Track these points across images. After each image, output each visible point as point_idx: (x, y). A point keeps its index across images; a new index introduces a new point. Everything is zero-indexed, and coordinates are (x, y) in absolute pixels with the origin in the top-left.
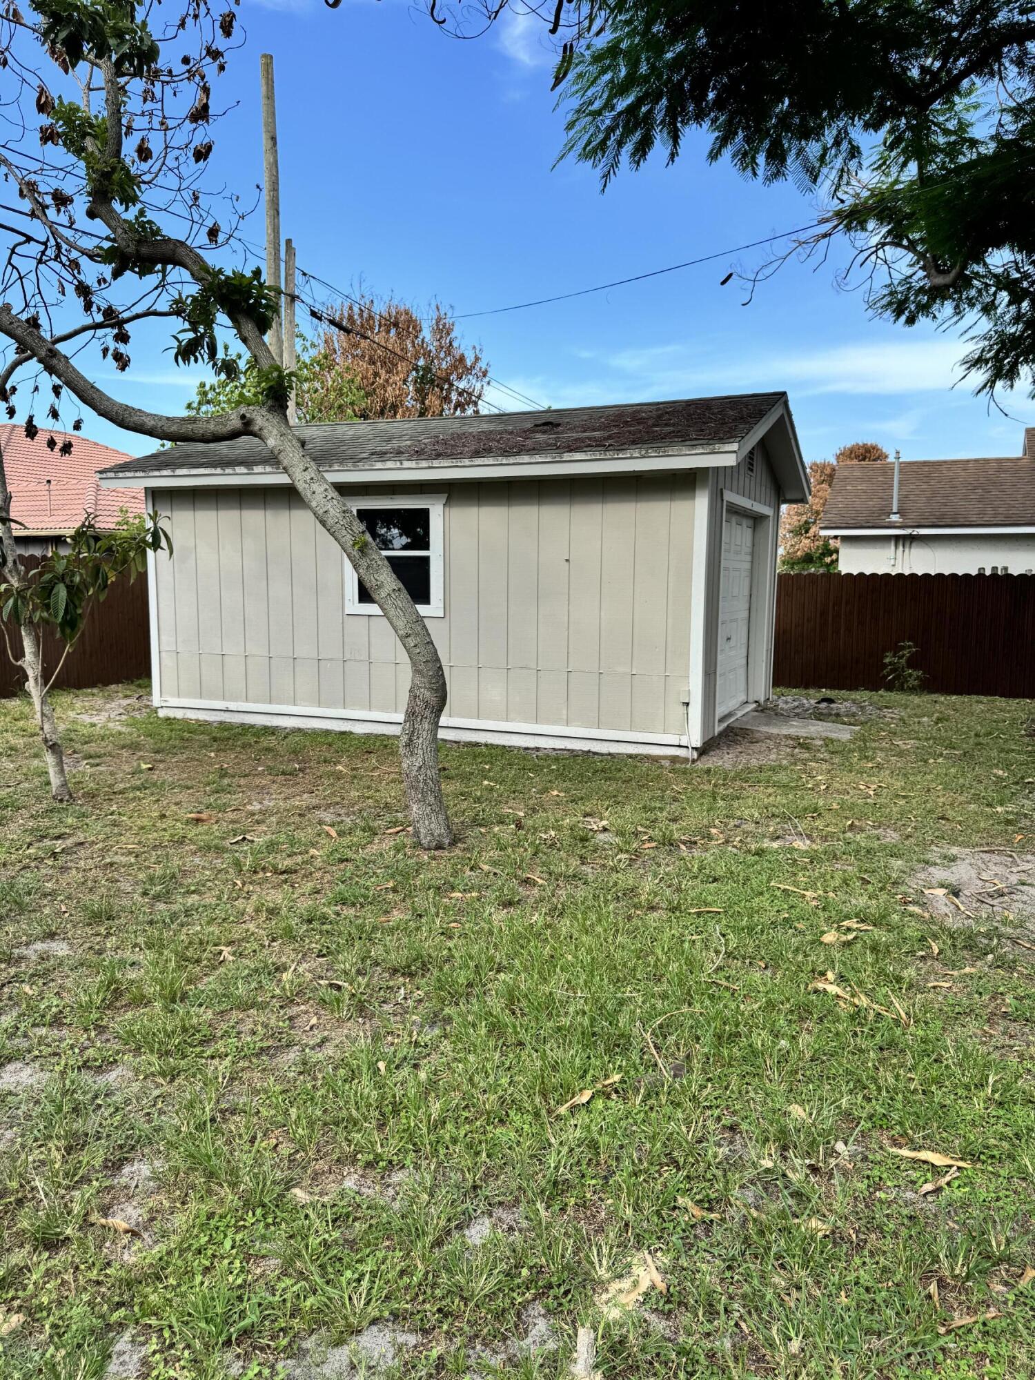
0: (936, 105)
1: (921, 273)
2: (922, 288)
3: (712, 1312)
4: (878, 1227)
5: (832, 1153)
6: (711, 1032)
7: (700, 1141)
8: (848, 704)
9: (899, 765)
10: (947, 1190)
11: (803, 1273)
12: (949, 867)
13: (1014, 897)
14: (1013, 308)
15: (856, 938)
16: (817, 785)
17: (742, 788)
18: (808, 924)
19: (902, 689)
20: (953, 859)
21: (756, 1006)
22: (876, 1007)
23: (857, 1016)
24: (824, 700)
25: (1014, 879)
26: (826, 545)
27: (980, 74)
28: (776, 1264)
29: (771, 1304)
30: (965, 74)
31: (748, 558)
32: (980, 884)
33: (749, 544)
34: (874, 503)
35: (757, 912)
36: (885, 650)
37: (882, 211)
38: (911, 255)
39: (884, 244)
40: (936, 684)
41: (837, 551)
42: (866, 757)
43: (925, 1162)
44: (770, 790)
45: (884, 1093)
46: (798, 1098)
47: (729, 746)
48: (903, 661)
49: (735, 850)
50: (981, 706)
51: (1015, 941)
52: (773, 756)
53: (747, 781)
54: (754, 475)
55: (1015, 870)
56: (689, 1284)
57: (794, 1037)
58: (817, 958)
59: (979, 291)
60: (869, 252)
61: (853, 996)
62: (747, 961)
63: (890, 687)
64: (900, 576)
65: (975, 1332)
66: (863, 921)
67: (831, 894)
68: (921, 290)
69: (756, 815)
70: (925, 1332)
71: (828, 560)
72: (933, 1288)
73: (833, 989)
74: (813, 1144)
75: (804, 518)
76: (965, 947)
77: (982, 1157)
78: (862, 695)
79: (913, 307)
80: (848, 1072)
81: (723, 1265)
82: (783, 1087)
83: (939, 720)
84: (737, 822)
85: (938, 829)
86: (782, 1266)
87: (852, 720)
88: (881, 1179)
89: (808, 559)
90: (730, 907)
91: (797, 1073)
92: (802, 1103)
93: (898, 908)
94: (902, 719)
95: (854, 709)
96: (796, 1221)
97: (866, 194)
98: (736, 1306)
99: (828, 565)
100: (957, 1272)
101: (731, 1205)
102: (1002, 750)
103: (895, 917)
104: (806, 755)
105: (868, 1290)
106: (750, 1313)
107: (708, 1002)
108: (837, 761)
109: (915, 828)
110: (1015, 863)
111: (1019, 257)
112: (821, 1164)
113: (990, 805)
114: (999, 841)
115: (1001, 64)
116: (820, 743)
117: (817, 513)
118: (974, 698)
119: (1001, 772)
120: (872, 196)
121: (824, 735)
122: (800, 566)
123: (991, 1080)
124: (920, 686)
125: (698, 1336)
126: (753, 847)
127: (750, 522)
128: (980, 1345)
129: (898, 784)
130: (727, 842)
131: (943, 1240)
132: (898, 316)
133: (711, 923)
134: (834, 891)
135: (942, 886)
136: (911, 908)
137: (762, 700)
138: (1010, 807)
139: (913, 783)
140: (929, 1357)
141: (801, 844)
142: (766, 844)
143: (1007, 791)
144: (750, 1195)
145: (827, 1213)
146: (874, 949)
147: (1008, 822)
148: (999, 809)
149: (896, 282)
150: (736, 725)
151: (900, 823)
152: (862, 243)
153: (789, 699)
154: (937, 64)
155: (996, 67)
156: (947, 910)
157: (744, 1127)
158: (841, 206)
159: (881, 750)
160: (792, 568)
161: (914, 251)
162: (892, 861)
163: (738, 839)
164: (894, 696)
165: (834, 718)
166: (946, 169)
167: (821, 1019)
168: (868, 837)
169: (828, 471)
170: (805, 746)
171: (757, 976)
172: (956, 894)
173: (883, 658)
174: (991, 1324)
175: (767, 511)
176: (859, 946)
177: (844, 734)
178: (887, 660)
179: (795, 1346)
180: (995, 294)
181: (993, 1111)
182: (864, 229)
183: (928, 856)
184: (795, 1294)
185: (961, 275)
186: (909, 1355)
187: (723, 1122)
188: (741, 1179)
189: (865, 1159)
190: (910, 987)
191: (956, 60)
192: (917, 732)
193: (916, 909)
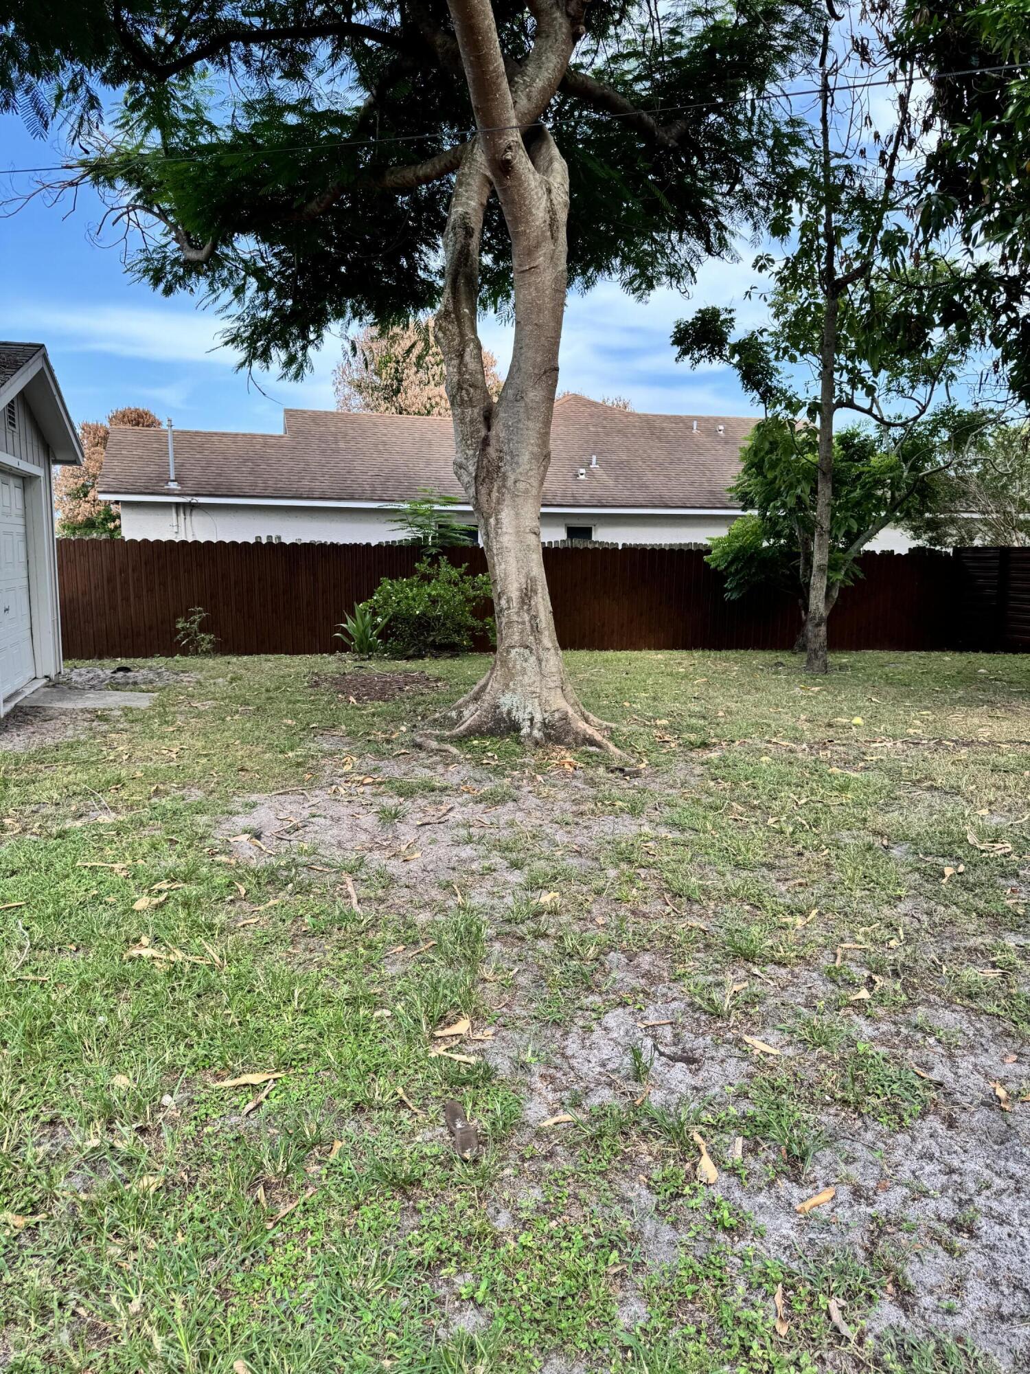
0: (173, 78)
1: (175, 245)
2: (176, 259)
3: (44, 1313)
4: (208, 1159)
5: (161, 1107)
6: (20, 1032)
7: (17, 1148)
8: (144, 672)
9: (199, 726)
10: (266, 1103)
11: (139, 1231)
12: (250, 814)
13: (307, 829)
14: (261, 294)
15: (167, 898)
16: (119, 756)
17: (37, 770)
18: (118, 896)
19: (196, 653)
20: (253, 806)
21: (68, 992)
22: (190, 958)
23: (174, 972)
24: (120, 669)
25: (306, 813)
26: (108, 510)
27: (212, 60)
28: (111, 1236)
29: (108, 1277)
30: (197, 56)
31: (21, 521)
32: (278, 823)
33: (20, 505)
34: (151, 469)
35: (64, 896)
36: (176, 616)
37: (130, 172)
38: (163, 224)
39: (135, 207)
40: (228, 646)
41: (119, 517)
42: (166, 722)
43: (246, 1085)
44: (69, 768)
45: (205, 1036)
46: (121, 1068)
47: (19, 728)
48: (195, 626)
49: (34, 838)
50: (270, 664)
51: (309, 867)
52: (70, 733)
53: (42, 763)
54: (17, 430)
55: (306, 805)
56: (17, 1298)
57: (112, 1010)
58: (130, 927)
59: (231, 273)
60: (121, 212)
61: (169, 954)
62: (56, 949)
63: (185, 652)
64: (184, 543)
65: (297, 1214)
66: (173, 880)
67: (141, 862)
68: (176, 262)
69: (56, 796)
70: (255, 1233)
71: (111, 525)
72: (260, 1192)
73: (147, 953)
74: (140, 1106)
75: (81, 481)
76: (269, 883)
77: (294, 1063)
78: (158, 662)
79: (170, 277)
80: (169, 1027)
81: (54, 1262)
82: (106, 1062)
83: (233, 680)
84: (34, 807)
85: (239, 781)
86: (118, 1236)
87: (150, 687)
88: (207, 1115)
89: (90, 524)
90: (33, 897)
91: (117, 1044)
92: (125, 1072)
93: (206, 861)
94: (198, 682)
95: (151, 676)
96: (128, 1186)
97: (110, 150)
98: (71, 1296)
99: (112, 531)
100: (280, 1169)
101: (58, 1200)
102: (290, 702)
103: (204, 870)
104: (106, 727)
105: (202, 1221)
106: (87, 1296)
107: (13, 1002)
108: (137, 729)
109: (218, 783)
110: (306, 799)
111: (263, 247)
112: (149, 1123)
113: (282, 752)
114: (292, 782)
115: (230, 58)
116: (120, 713)
117: (95, 477)
118: (263, 656)
119: (290, 722)
120: (118, 154)
121: (123, 704)
122: (83, 531)
123: (296, 995)
124: (213, 649)
125: (31, 1345)
126: (54, 831)
127: (19, 482)
128: (302, 1223)
129: (199, 744)
130: (24, 830)
131: (265, 1147)
132: (156, 285)
133: (11, 920)
134: (144, 857)
135: (245, 832)
136: (218, 858)
137: (53, 675)
138: (300, 751)
139: (214, 742)
140: (261, 1254)
141: (106, 818)
142: (69, 824)
143: (296, 738)
144: (77, 1182)
145: (157, 1166)
146: (186, 905)
147: (299, 765)
148: (291, 754)
149: (151, 249)
150: (25, 704)
151: (203, 781)
152: (114, 200)
153: (83, 671)
154: (170, 38)
155: (226, 58)
156: (251, 853)
157: (65, 1115)
158: (85, 156)
159: (181, 713)
160: (74, 534)
161: (166, 220)
162: (198, 818)
163: (37, 825)
164: (189, 661)
165: (131, 687)
166: (188, 145)
167: (138, 985)
168: (174, 799)
169: (102, 434)
170: (103, 718)
171: (66, 961)
172: (258, 837)
173: (176, 623)
174: (310, 1202)
175: (36, 470)
176: (171, 905)
177: (142, 701)
178: (179, 626)
179: (135, 1306)
180: (244, 278)
181: (301, 1019)
182: (113, 187)
183: (231, 807)
184: (132, 1256)
185: (212, 254)
186: (244, 1260)
187: (42, 1119)
188: (66, 1169)
189: (191, 1102)
190: (222, 931)
191: (188, 39)
192: (213, 693)
193: (223, 858)
